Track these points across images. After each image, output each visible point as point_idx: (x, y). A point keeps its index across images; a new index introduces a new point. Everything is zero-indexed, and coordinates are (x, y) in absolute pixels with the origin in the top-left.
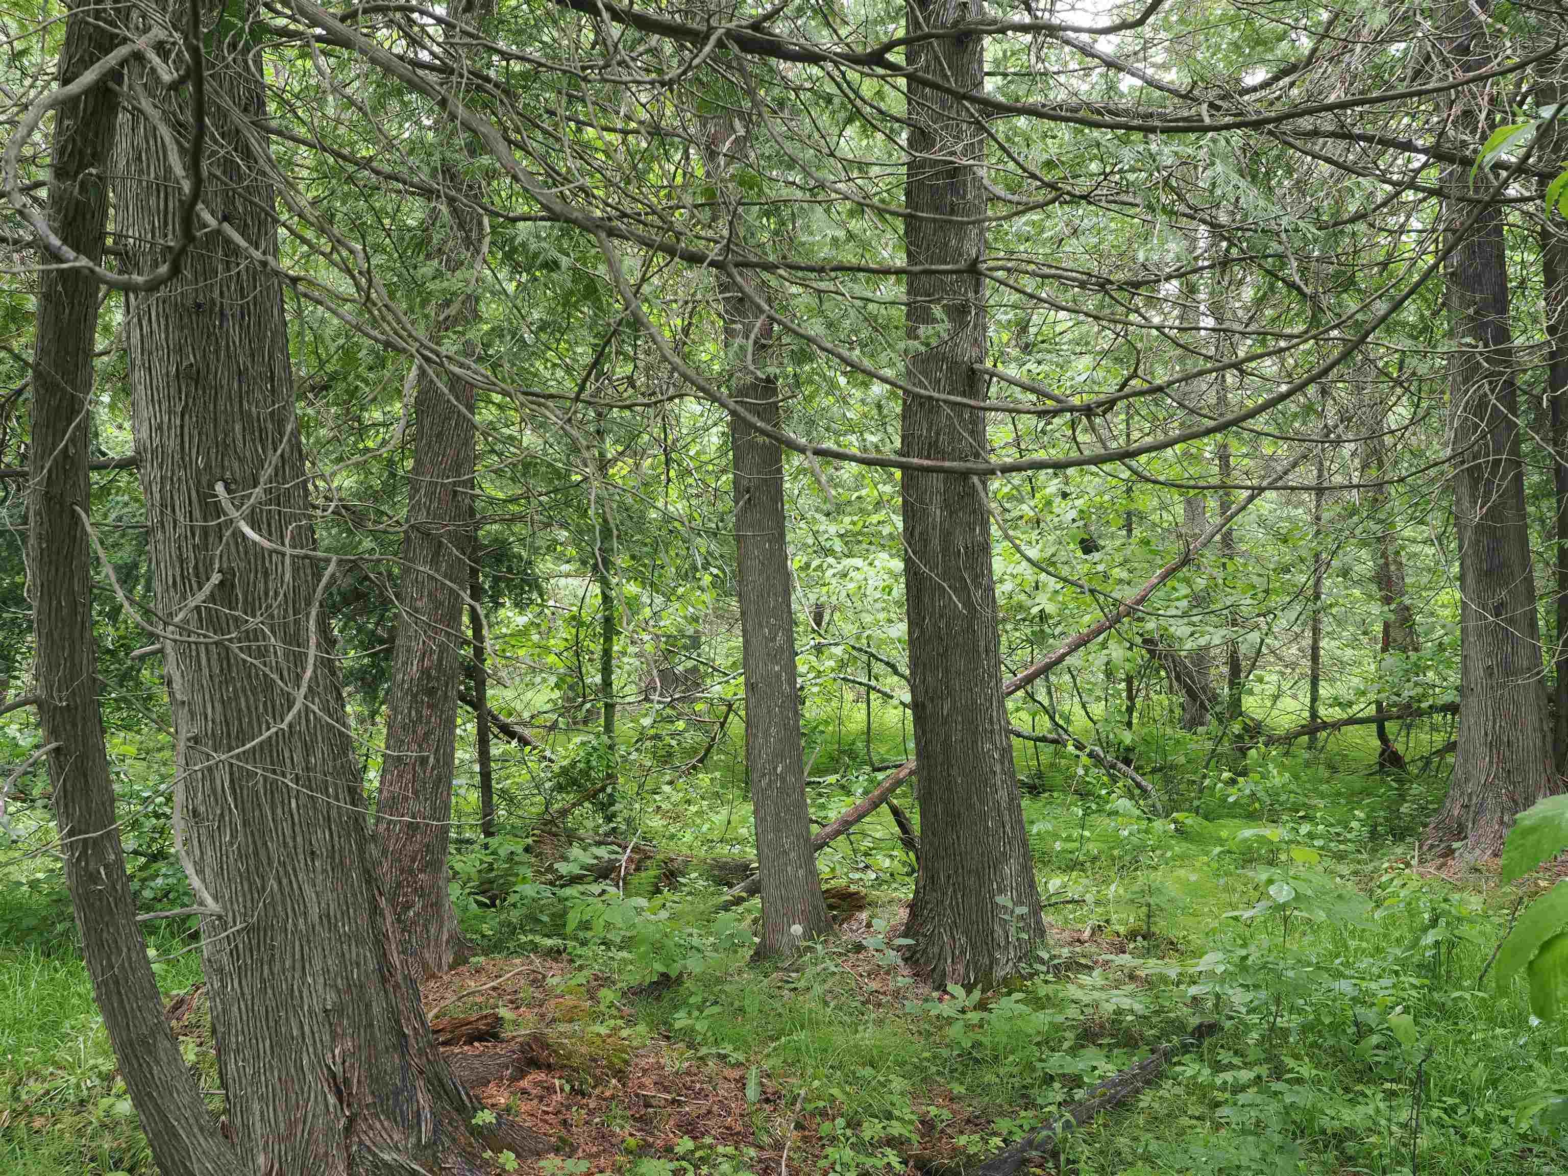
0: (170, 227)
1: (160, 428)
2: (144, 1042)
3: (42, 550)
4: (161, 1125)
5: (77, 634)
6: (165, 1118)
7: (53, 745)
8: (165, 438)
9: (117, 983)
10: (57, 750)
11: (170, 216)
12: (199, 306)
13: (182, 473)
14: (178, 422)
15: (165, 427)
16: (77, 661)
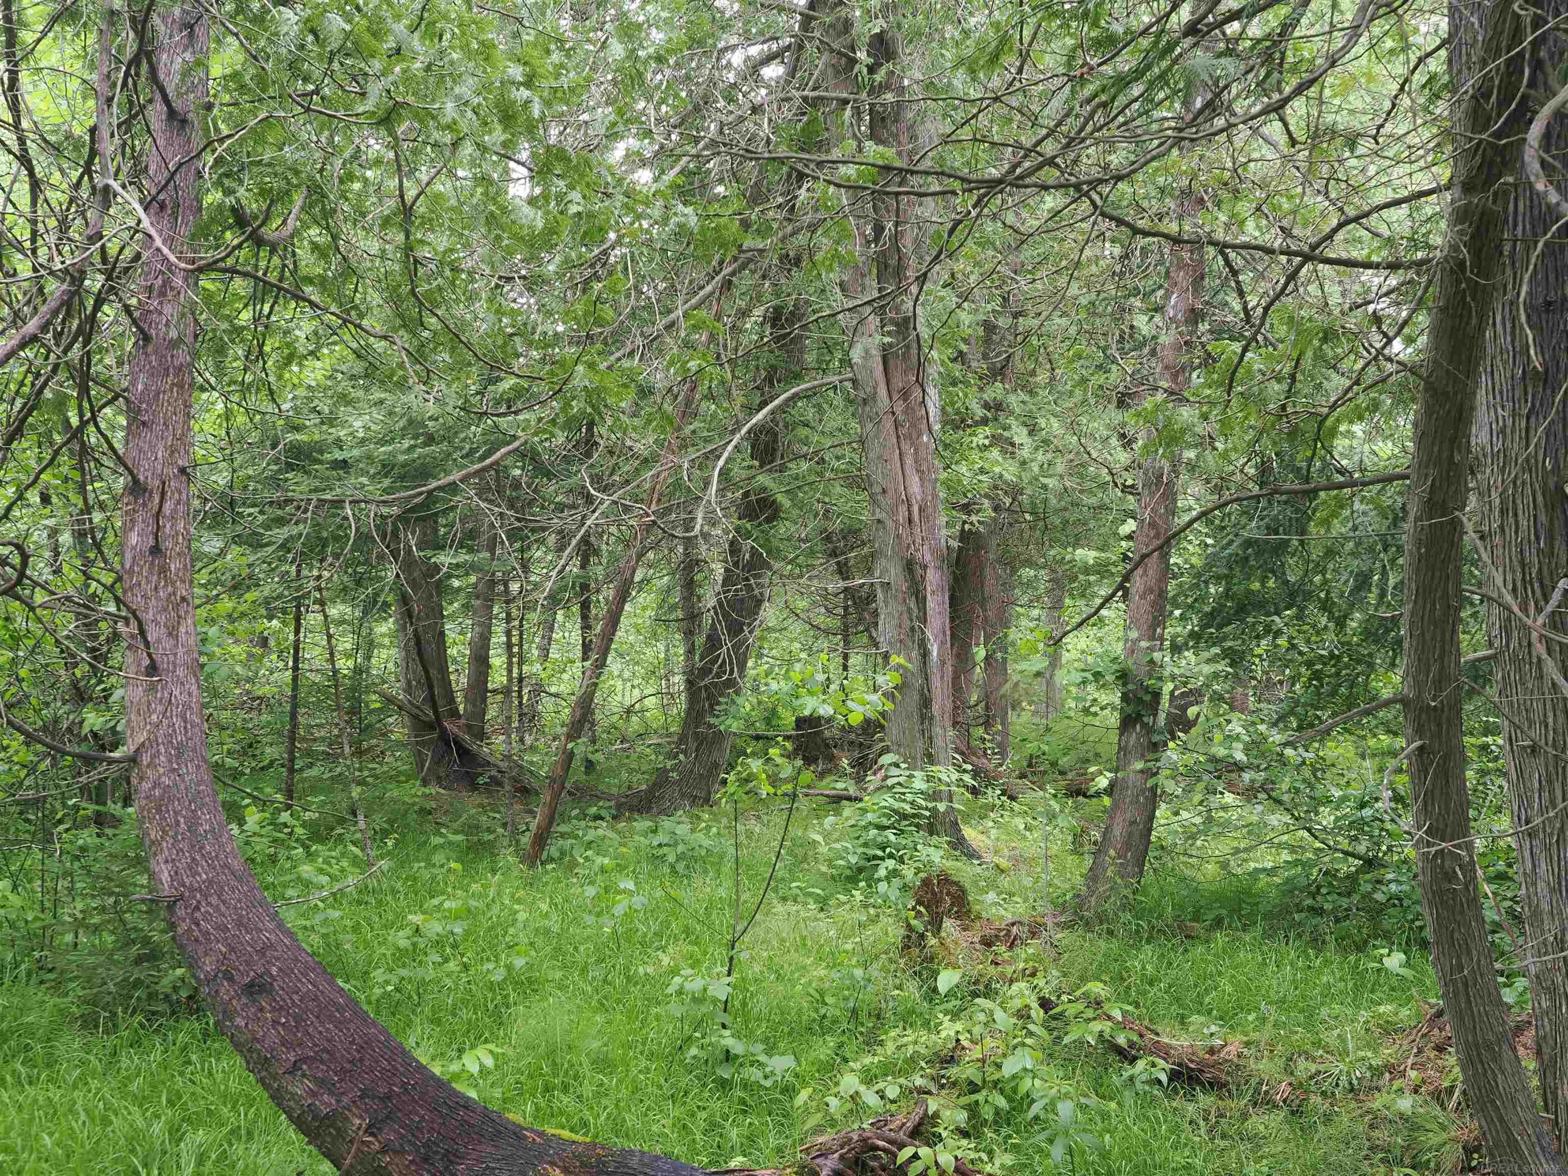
0: (1520, 228)
1: (1503, 431)
2: (1489, 1047)
3: (1420, 554)
4: (1503, 1138)
5: (1448, 637)
6: (1508, 1132)
7: (1418, 743)
8: (1508, 442)
9: (1466, 985)
10: (1421, 749)
11: (1520, 218)
12: (1549, 304)
13: (1527, 476)
14: (1523, 424)
15: (1508, 431)
16: (1446, 663)
